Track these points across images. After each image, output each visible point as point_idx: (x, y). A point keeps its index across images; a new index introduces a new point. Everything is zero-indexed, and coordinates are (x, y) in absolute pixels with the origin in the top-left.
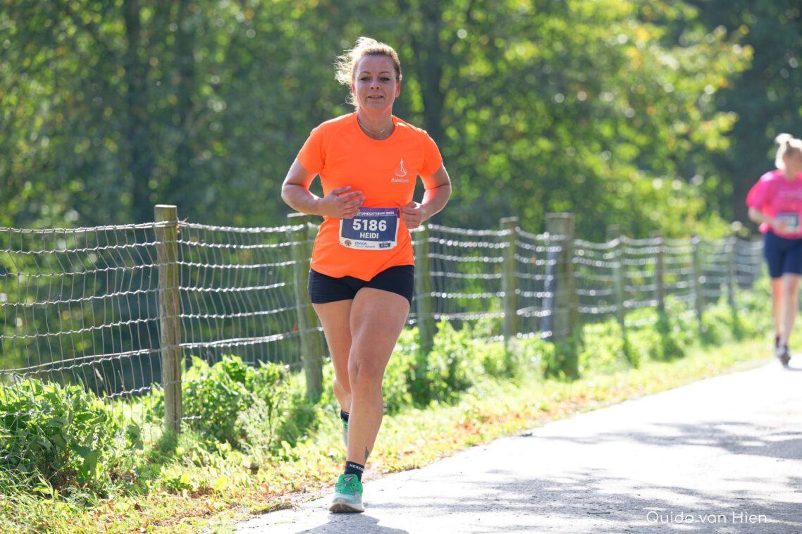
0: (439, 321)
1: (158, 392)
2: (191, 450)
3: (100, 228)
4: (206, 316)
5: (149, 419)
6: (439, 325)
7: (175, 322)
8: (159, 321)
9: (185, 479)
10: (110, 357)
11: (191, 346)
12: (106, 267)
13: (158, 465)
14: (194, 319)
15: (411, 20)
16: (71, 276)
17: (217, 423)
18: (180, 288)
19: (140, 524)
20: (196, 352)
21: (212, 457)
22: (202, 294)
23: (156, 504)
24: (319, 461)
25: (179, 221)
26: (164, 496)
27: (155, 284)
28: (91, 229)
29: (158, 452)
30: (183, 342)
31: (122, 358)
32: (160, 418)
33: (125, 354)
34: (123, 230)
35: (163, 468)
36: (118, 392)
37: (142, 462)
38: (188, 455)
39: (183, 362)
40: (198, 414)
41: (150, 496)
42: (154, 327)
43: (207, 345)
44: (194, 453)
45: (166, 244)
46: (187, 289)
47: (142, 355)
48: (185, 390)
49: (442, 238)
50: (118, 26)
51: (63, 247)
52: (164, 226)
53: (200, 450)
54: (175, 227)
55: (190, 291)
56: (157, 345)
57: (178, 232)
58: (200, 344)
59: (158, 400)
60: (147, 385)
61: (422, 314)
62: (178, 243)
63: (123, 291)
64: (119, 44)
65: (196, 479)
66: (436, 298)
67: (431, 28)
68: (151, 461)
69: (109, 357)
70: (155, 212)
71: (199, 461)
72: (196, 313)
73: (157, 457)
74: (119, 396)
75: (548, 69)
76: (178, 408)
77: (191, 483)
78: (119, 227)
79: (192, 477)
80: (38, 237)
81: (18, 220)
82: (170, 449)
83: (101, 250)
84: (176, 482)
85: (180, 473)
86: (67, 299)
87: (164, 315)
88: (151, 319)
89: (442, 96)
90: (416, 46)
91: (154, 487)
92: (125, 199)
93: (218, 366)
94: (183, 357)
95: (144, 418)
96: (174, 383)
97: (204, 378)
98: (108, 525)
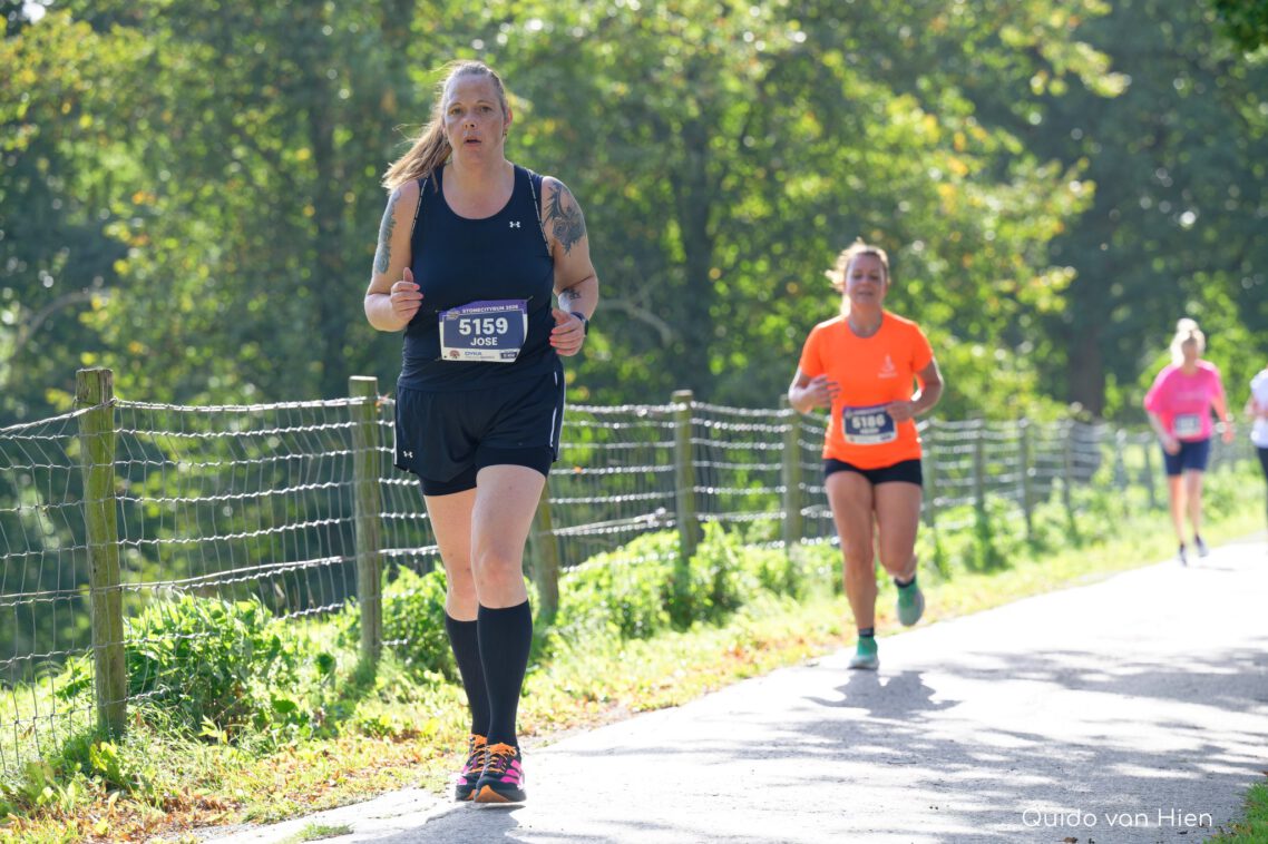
0: (705, 521)
1: (354, 609)
2: (394, 683)
3: (281, 405)
4: (413, 516)
5: (341, 644)
6: (706, 528)
7: (374, 523)
8: (354, 521)
9: (386, 722)
10: (292, 566)
11: (394, 553)
12: (288, 454)
13: (353, 701)
14: (398, 519)
15: (671, 147)
16: (244, 466)
17: (426, 648)
18: (381, 480)
19: (329, 775)
20: (400, 559)
21: (420, 691)
22: (409, 489)
23: (349, 751)
24: (553, 697)
25: (379, 397)
26: (360, 740)
27: (349, 476)
28: (270, 406)
29: (352, 686)
30: (384, 547)
31: (308, 568)
32: (355, 641)
33: (312, 563)
34: (310, 408)
35: (359, 706)
36: (303, 609)
37: (333, 698)
38: (389, 689)
39: (385, 573)
40: (403, 638)
41: (341, 741)
42: (348, 529)
43: (414, 552)
44: (398, 687)
45: (364, 426)
46: (389, 481)
47: (332, 564)
48: (387, 608)
49: (707, 419)
50: (304, 154)
51: (236, 429)
52: (361, 403)
53: (405, 682)
54: (374, 404)
55: (393, 484)
56: (351, 551)
57: (379, 410)
58: (405, 550)
59: (353, 620)
60: (340, 600)
61: (683, 514)
62: (379, 425)
63: (310, 484)
64: (306, 177)
65: (400, 719)
66: (700, 494)
67: (695, 158)
68: (344, 696)
69: (290, 567)
70: (350, 386)
71: (404, 696)
72: (400, 512)
73: (352, 691)
74: (303, 615)
75: (843, 211)
76: (377, 631)
77: (394, 726)
78: (305, 404)
79: (394, 717)
80: (202, 416)
81: (180, 396)
82: (367, 681)
83: (283, 434)
84: (375, 722)
85: (380, 713)
86: (239, 494)
87: (361, 514)
88: (344, 520)
89: (709, 243)
90: (676, 180)
91: (347, 730)
92: (315, 367)
93: (429, 576)
94: (384, 568)
95: (335, 642)
96: (372, 598)
97: (411, 593)
98: (289, 776)
